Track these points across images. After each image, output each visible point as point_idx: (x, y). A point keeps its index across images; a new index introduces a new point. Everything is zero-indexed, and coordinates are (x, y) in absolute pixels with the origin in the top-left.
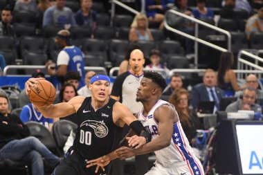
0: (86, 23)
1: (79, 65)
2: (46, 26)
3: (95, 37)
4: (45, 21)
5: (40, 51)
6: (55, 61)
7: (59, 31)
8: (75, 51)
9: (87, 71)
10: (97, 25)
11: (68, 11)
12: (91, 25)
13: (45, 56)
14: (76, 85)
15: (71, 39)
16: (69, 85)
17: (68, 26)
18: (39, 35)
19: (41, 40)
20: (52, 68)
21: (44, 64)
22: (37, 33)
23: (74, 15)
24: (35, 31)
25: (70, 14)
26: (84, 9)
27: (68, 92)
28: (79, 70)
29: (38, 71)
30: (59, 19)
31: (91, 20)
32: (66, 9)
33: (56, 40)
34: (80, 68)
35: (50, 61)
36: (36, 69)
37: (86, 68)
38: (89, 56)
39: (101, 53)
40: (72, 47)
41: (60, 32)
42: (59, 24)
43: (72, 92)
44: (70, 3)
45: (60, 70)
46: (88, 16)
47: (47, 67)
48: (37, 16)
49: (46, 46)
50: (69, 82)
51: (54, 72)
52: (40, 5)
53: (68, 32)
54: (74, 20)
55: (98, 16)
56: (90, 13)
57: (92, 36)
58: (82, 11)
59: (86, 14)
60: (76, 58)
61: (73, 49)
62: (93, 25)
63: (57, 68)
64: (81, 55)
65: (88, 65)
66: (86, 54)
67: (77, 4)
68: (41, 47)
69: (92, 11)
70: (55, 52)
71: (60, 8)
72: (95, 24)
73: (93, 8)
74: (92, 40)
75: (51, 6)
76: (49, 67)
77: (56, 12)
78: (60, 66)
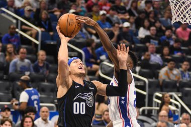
0: (41, 71)
1: (36, 102)
2: (11, 73)
3: (48, 82)
4: (11, 69)
5: (6, 91)
6: (18, 99)
7: (21, 76)
8: (33, 92)
9: (41, 107)
10: (50, 72)
11: (28, 62)
12: (45, 73)
13: (11, 95)
14: (33, 116)
15: (30, 83)
16: (28, 117)
17: (27, 73)
18: (6, 80)
19: (8, 83)
20: (16, 105)
21: (9, 101)
22: (5, 78)
23: (32, 65)
24: (3, 77)
25: (29, 65)
26: (40, 61)
27: (27, 122)
28: (36, 106)
29: (6, 106)
30: (21, 68)
31: (45, 69)
32: (27, 61)
33: (19, 83)
34: (37, 104)
35: (14, 99)
36: (4, 105)
37: (41, 104)
38: (43, 96)
39: (52, 94)
40: (31, 89)
41: (23, 78)
42: (21, 71)
43: (30, 122)
44: (29, 56)
45: (22, 105)
46: (43, 66)
47: (12, 104)
48: (5, 65)
49: (11, 88)
50: (28, 114)
51: (17, 107)
52: (7, 57)
53: (28, 78)
54: (32, 69)
55: (50, 66)
56: (44, 63)
57: (46, 81)
58: (39, 62)
59: (41, 65)
60: (34, 97)
61: (32, 90)
62: (46, 72)
63: (19, 104)
64: (38, 95)
65: (42, 102)
66: (41, 94)
67: (35, 57)
68: (7, 89)
69: (46, 62)
70: (18, 92)
71: (22, 59)
72: (48, 71)
73: (47, 60)
74: (46, 83)
75: (15, 58)
76: (14, 104)
77: (19, 62)
78: (22, 103)
